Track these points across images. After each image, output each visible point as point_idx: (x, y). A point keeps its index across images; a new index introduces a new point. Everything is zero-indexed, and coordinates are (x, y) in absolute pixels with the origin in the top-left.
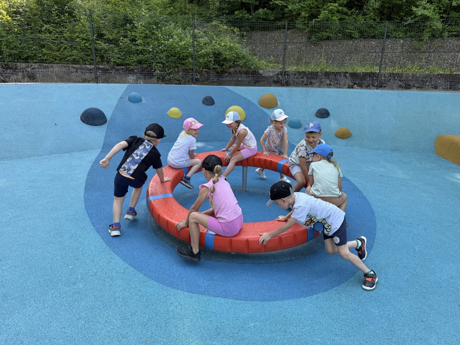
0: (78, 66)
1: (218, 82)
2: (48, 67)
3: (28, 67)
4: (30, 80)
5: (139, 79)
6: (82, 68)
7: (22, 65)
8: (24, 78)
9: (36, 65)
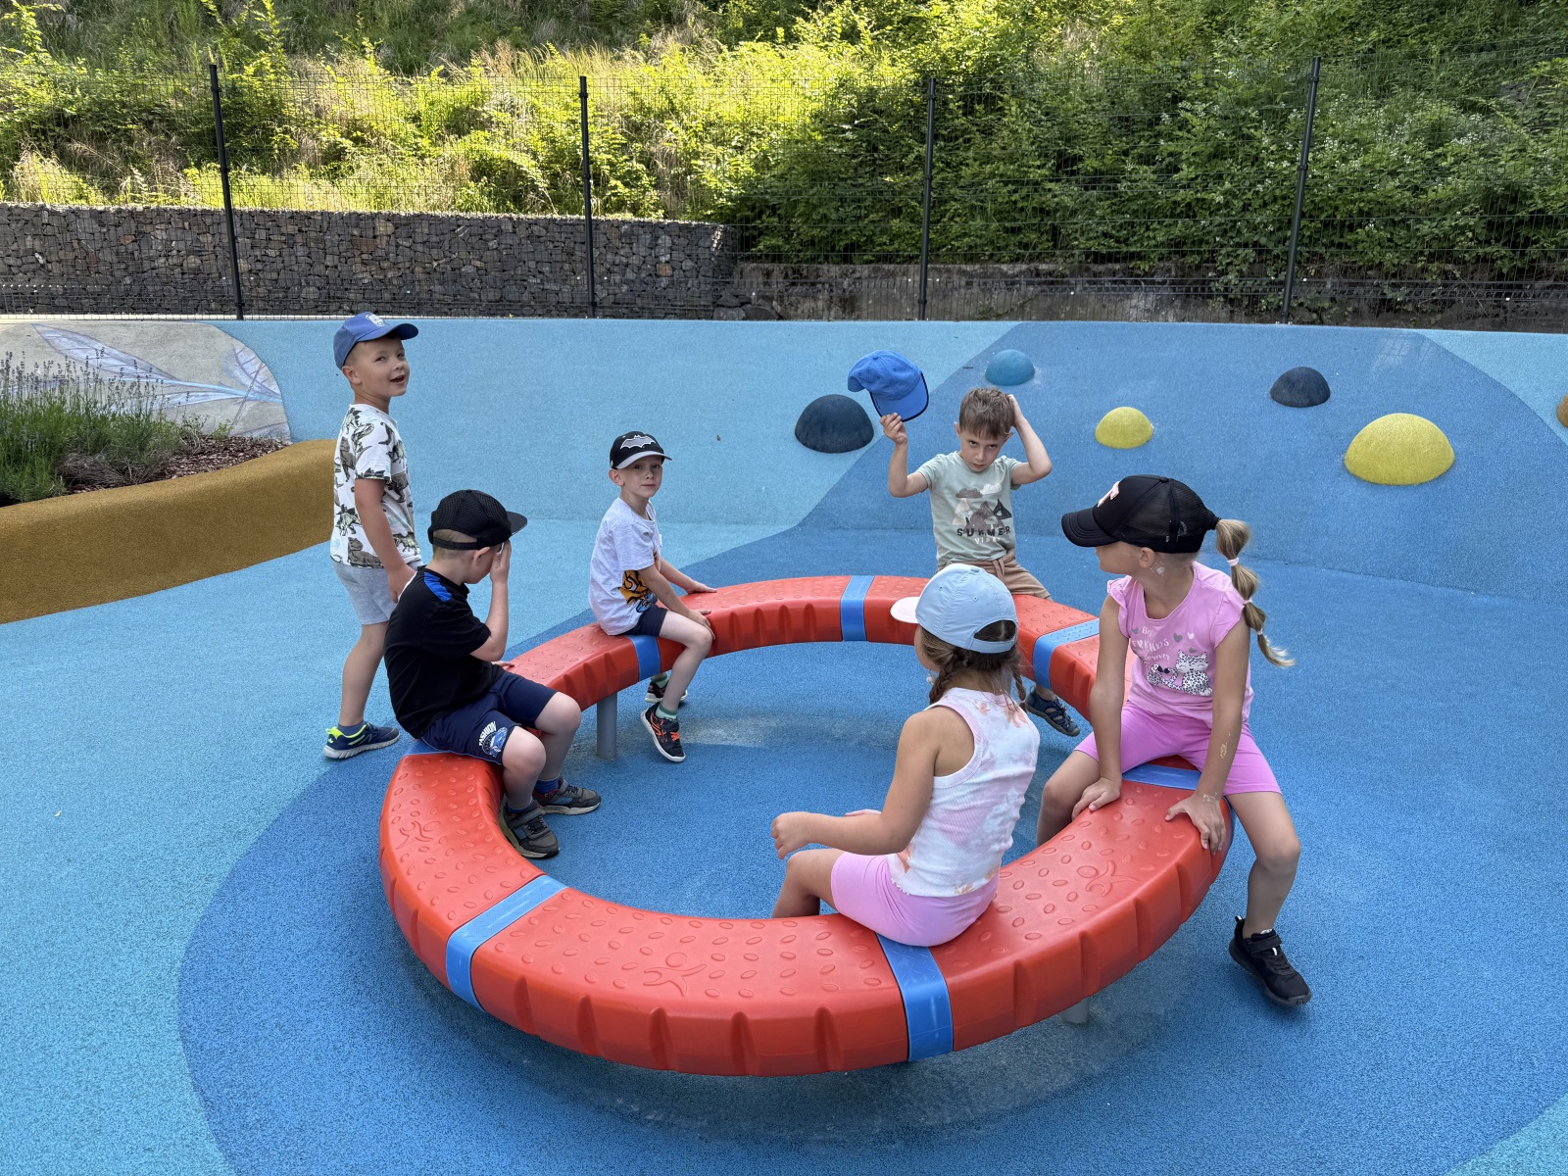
0: (977, 266)
1: (1497, 315)
2: (893, 274)
3: (844, 275)
4: (844, 312)
5: (1162, 309)
6: (986, 273)
7: (831, 270)
8: (829, 308)
9: (864, 271)
